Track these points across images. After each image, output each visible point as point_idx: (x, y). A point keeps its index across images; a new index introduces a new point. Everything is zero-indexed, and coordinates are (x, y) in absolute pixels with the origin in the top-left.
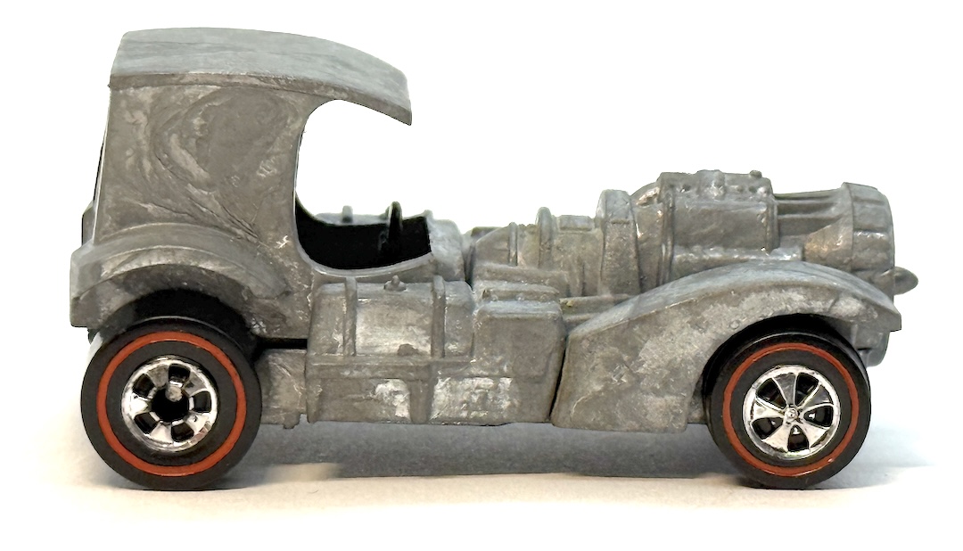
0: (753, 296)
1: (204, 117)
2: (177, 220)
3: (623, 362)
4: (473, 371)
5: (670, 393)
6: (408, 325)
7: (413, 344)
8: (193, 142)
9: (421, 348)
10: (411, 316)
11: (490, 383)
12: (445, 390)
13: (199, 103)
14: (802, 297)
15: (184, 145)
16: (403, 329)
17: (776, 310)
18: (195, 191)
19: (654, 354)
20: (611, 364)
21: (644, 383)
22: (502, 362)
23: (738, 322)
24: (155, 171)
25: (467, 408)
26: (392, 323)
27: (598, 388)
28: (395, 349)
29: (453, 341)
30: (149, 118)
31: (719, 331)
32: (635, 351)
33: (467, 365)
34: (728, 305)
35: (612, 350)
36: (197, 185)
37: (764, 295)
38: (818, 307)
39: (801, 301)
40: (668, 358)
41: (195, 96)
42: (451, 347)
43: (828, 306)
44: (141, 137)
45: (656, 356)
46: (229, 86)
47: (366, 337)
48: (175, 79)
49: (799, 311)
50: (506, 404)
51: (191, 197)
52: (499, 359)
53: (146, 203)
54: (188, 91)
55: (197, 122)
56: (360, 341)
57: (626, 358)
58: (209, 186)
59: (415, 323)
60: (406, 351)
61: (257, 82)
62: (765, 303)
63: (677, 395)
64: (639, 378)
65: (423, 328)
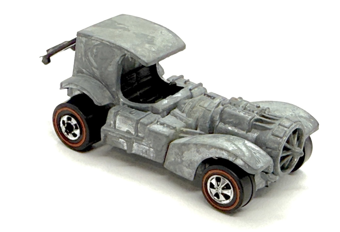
0: (213, 149)
1: (96, 49)
2: (90, 75)
3: (179, 155)
4: (143, 143)
5: (190, 168)
6: (129, 125)
7: (130, 130)
8: (94, 56)
9: (132, 132)
10: (130, 122)
11: (147, 148)
12: (136, 146)
13: (95, 45)
14: (226, 154)
15: (92, 56)
16: (128, 125)
17: (219, 155)
18: (94, 69)
19: (187, 156)
20: (177, 154)
21: (184, 163)
22: (150, 143)
23: (209, 155)
24: (85, 61)
25: (142, 153)
26: (125, 123)
27: (173, 160)
28: (125, 130)
29: (140, 133)
30: (84, 46)
31: (203, 156)
32: (183, 153)
33: (142, 141)
34: (207, 149)
35: (177, 150)
36: (95, 68)
37: (216, 150)
38: (231, 159)
39: (226, 155)
40: (190, 158)
41: (95, 43)
42: (140, 134)
43: (234, 160)
44: (82, 51)
45: (187, 157)
46: (102, 43)
47: (119, 125)
48: (90, 37)
49: (225, 158)
50: (152, 155)
51: (93, 71)
52: (150, 142)
53: (83, 68)
54: (93, 41)
55: (95, 50)
56: (117, 125)
57: (180, 154)
58: (97, 69)
59: (131, 124)
60: (128, 132)
61: (108, 44)
62: (216, 153)
63: (192, 169)
64: (182, 161)
65: (133, 127)
